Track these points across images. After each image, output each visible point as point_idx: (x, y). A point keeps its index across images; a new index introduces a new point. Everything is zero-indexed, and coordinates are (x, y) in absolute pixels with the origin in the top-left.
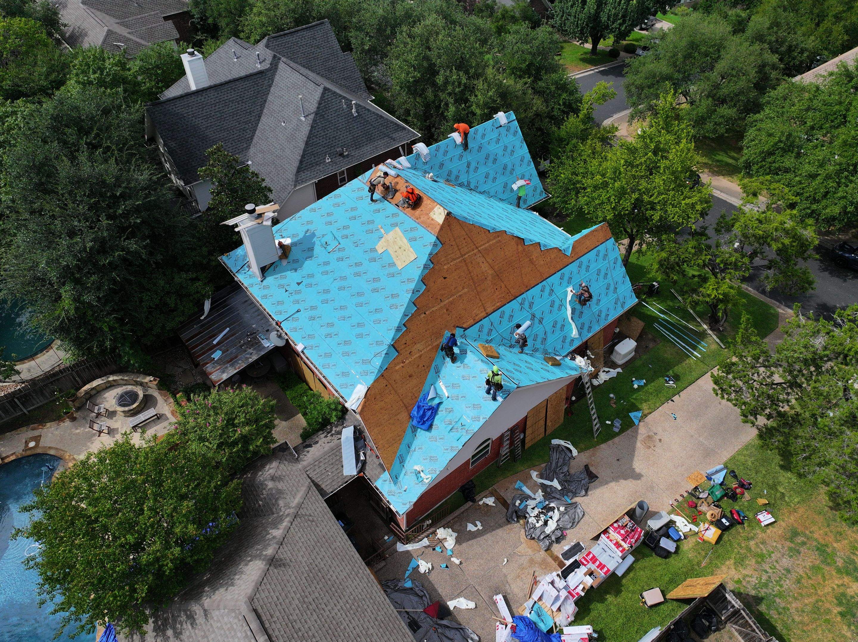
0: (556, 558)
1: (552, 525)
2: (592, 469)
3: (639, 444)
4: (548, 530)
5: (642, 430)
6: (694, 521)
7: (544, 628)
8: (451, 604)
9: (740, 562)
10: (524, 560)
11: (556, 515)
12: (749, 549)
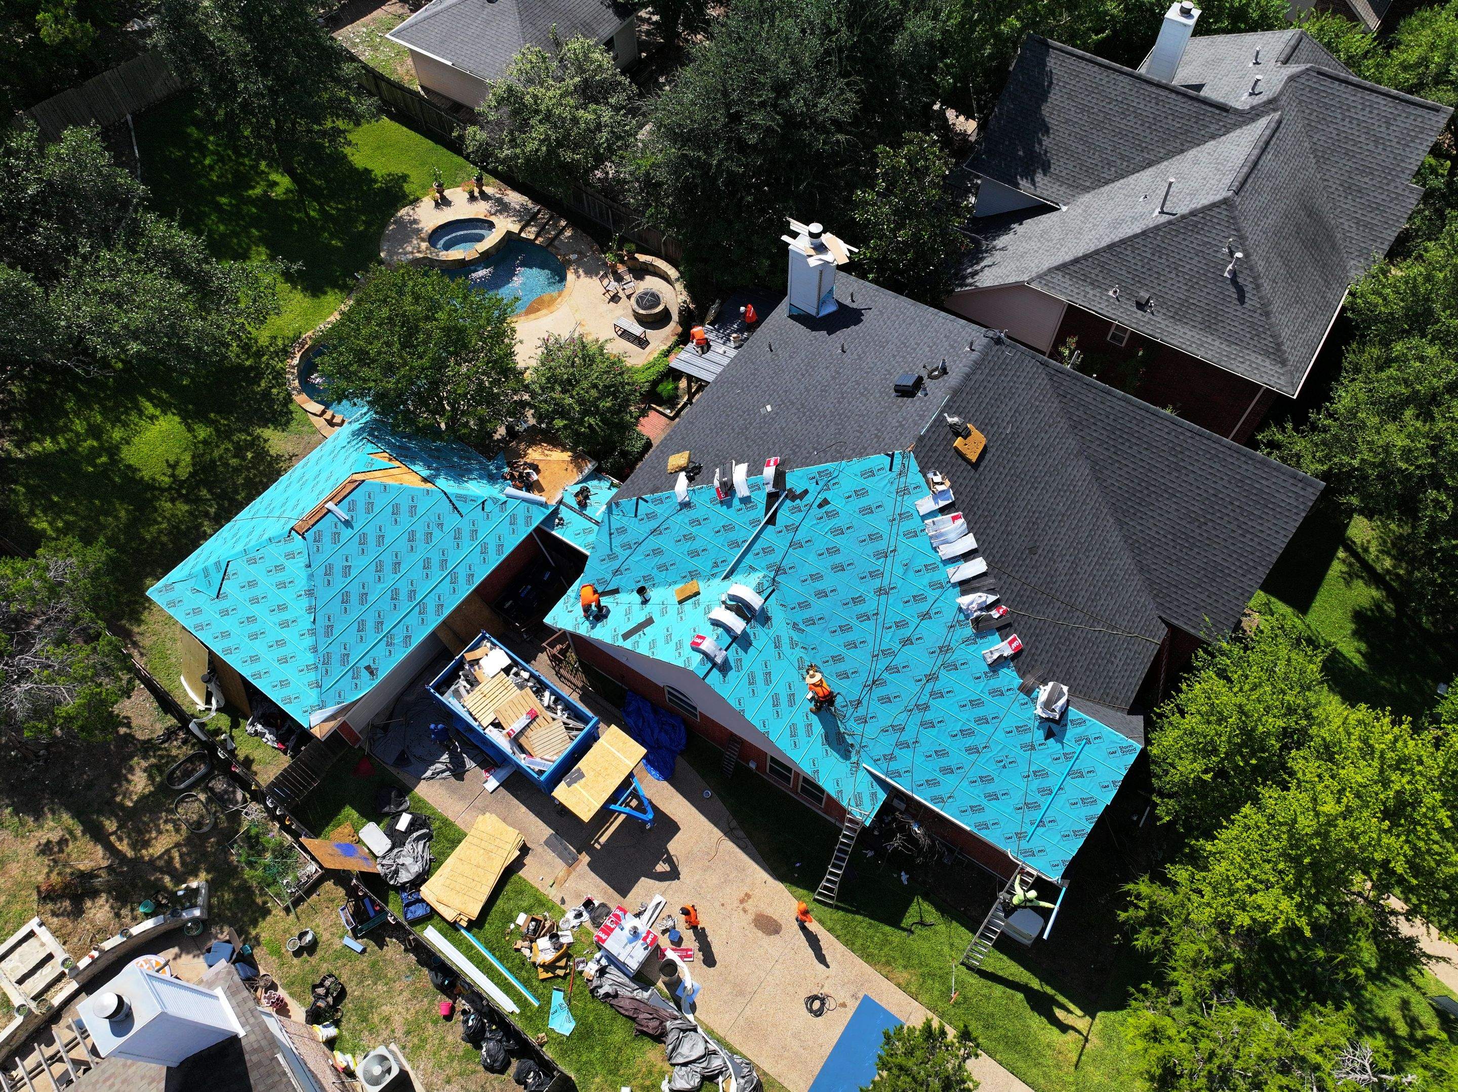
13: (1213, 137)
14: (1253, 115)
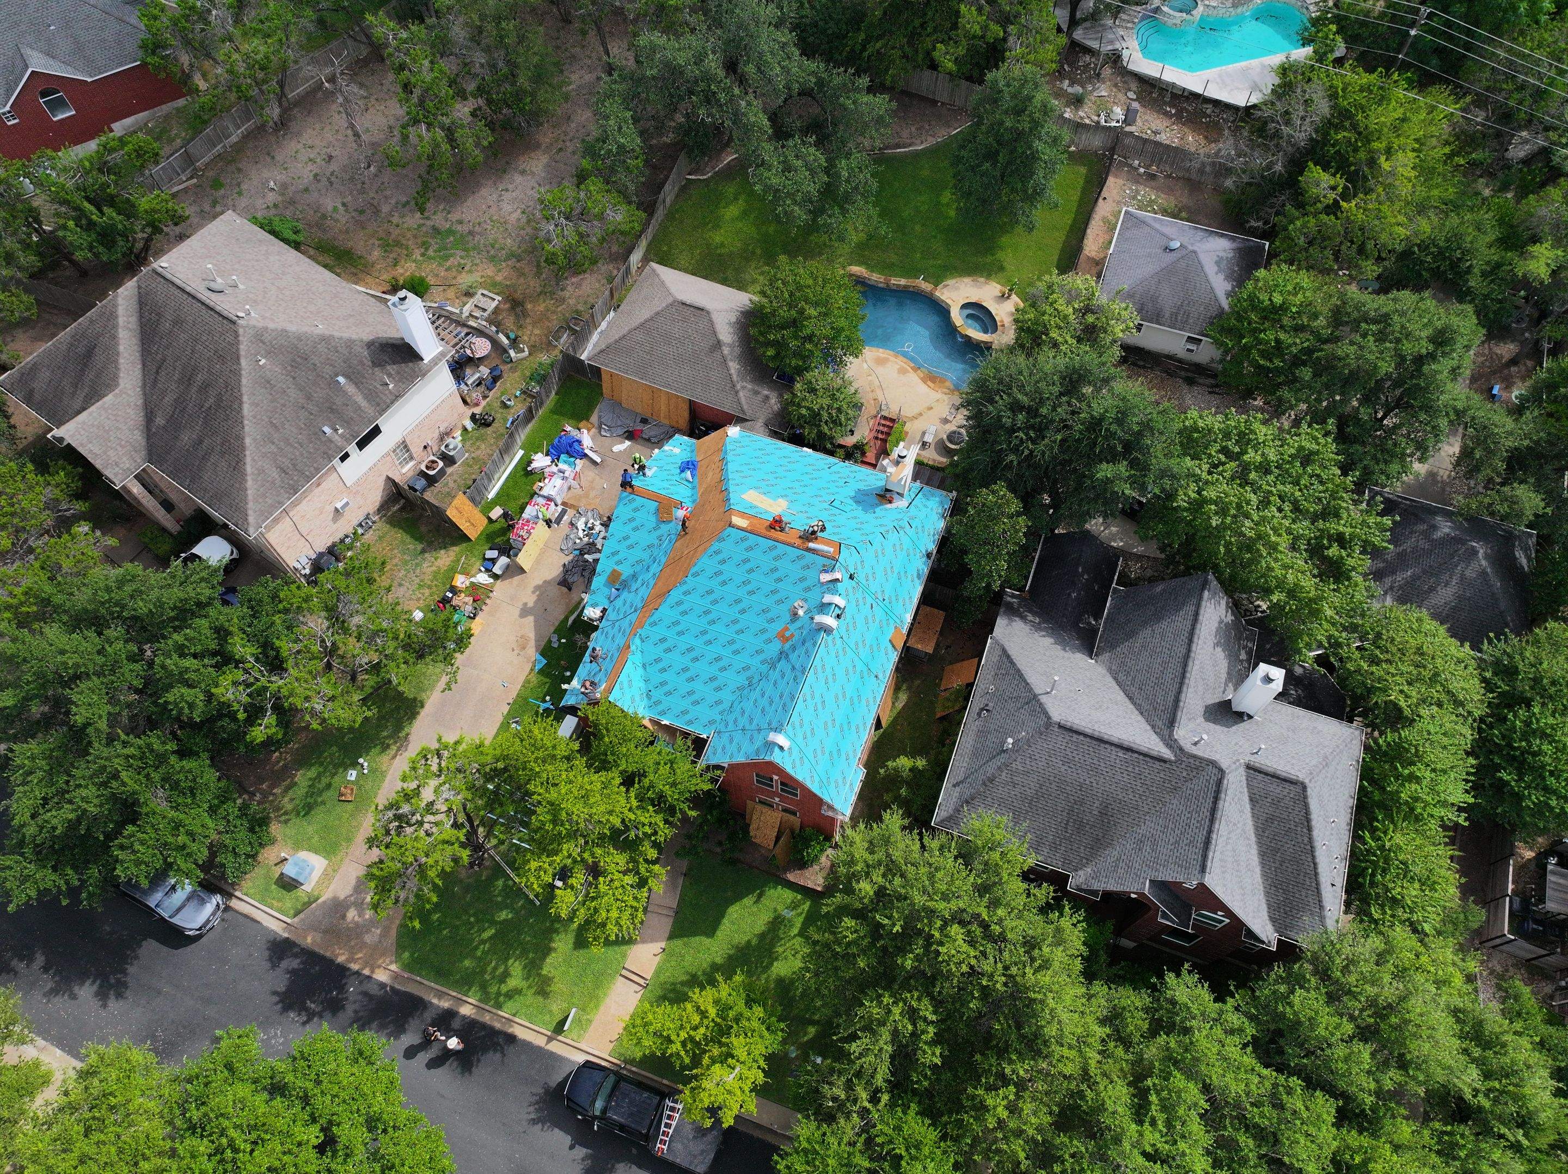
0: (572, 506)
1: (581, 524)
2: (565, 590)
3: (532, 635)
4: (583, 520)
5: (532, 652)
6: (474, 586)
7: (563, 457)
8: (628, 443)
9: (436, 574)
10: (592, 494)
11: (581, 534)
12: (430, 587)
13: (1153, 727)
14: (1170, 742)
